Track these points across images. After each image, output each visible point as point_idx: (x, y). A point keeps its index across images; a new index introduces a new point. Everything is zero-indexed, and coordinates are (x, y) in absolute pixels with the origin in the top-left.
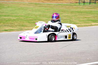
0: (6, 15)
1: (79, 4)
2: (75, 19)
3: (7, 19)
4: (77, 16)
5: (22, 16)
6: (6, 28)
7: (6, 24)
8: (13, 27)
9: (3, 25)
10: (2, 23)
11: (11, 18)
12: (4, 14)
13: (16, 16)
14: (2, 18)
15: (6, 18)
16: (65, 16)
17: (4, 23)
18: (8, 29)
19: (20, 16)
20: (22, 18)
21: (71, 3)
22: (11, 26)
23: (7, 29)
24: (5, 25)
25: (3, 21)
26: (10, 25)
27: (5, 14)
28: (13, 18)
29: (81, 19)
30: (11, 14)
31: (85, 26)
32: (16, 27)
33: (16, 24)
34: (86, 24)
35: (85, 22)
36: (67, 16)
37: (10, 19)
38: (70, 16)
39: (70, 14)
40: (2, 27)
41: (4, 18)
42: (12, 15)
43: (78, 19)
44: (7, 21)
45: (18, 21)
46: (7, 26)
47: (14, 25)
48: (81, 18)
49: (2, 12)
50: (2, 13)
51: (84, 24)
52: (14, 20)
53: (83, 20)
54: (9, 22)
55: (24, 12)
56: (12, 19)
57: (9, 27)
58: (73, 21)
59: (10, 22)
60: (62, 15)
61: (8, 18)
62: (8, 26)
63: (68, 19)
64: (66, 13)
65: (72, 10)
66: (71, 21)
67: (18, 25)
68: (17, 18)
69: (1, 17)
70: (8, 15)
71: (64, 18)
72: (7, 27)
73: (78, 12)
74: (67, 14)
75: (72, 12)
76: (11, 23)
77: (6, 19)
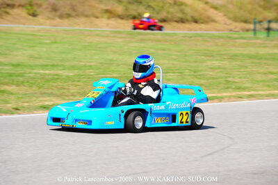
0: (46, 65)
1: (255, 34)
2: (240, 78)
3: (50, 77)
4: (246, 67)
5: (91, 66)
6: (46, 101)
7: (46, 91)
8: (65, 99)
9: (36, 93)
10: (34, 88)
11: (60, 72)
12: (41, 62)
13: (73, 68)
14: (35, 73)
15: (47, 72)
16: (211, 68)
17: (40, 88)
18: (51, 103)
19: (85, 66)
20: (92, 74)
21: (231, 30)
22: (58, 96)
23: (47, 103)
24: (42, 94)
25: (39, 81)
26: (56, 92)
27: (44, 63)
28: (65, 73)
29: (259, 77)
30: (61, 61)
31: (268, 96)
32: (72, 98)
33: (74, 90)
34: (272, 92)
35: (269, 86)
36: (219, 68)
37: (56, 77)
38: (225, 68)
39: (226, 62)
40: (34, 98)
41: (42, 71)
42: (62, 65)
43: (248, 76)
44: (48, 81)
45: (79, 81)
46: (49, 96)
47: (67, 94)
48: (259, 73)
49: (36, 56)
50: (37, 58)
51: (267, 92)
52: (68, 78)
53: (264, 81)
54: (55, 85)
55: (96, 57)
56: (64, 77)
57: (54, 100)
58: (234, 82)
59: (59, 83)
60: (205, 64)
61: (52, 72)
62: (51, 95)
63: (222, 77)
64: (216, 60)
65: (234, 51)
66: (228, 82)
67: (79, 93)
68: (76, 72)
69: (33, 69)
70: (53, 65)
71: (211, 73)
72: (48, 98)
73: (250, 57)
74: (217, 63)
75: (233, 57)
76: (59, 87)
77: (46, 74)
